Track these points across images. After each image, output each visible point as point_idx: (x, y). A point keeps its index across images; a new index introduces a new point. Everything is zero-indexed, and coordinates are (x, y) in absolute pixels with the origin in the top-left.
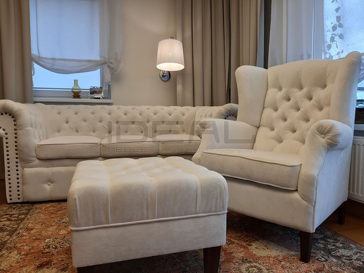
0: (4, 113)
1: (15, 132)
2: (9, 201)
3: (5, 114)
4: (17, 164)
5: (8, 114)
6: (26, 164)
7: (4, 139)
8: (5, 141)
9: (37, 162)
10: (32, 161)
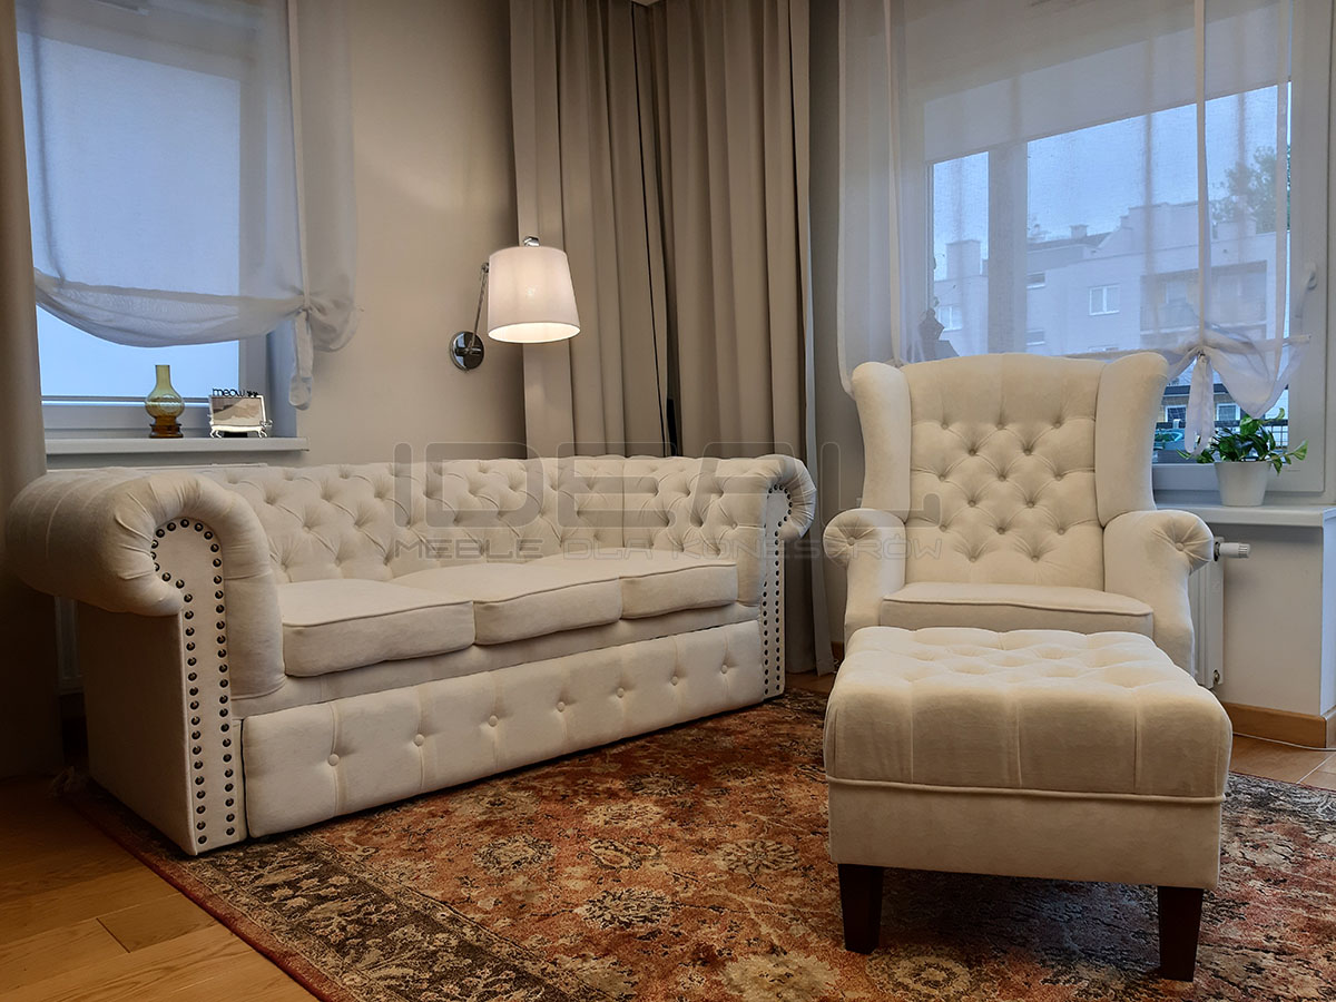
0: (178, 524)
1: (219, 587)
2: (197, 848)
3: (182, 524)
4: (223, 706)
5: (191, 527)
6: (254, 701)
7: (181, 617)
8: (183, 624)
9: (288, 688)
10: (276, 687)
